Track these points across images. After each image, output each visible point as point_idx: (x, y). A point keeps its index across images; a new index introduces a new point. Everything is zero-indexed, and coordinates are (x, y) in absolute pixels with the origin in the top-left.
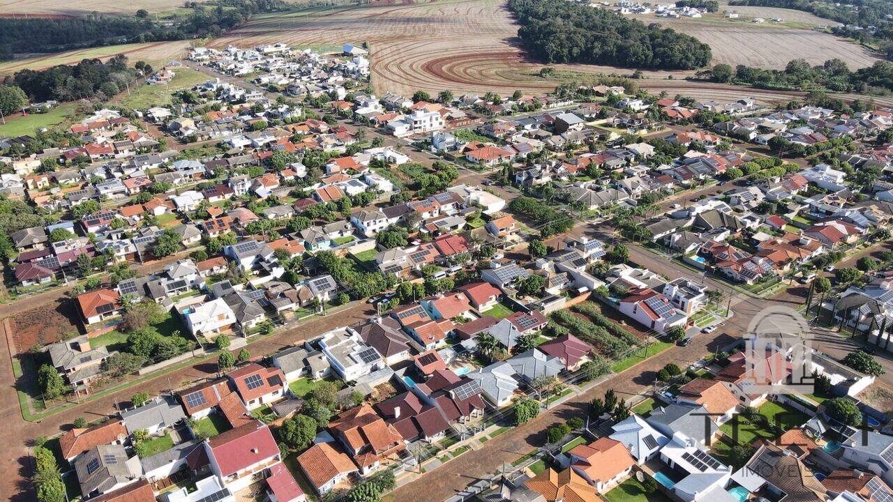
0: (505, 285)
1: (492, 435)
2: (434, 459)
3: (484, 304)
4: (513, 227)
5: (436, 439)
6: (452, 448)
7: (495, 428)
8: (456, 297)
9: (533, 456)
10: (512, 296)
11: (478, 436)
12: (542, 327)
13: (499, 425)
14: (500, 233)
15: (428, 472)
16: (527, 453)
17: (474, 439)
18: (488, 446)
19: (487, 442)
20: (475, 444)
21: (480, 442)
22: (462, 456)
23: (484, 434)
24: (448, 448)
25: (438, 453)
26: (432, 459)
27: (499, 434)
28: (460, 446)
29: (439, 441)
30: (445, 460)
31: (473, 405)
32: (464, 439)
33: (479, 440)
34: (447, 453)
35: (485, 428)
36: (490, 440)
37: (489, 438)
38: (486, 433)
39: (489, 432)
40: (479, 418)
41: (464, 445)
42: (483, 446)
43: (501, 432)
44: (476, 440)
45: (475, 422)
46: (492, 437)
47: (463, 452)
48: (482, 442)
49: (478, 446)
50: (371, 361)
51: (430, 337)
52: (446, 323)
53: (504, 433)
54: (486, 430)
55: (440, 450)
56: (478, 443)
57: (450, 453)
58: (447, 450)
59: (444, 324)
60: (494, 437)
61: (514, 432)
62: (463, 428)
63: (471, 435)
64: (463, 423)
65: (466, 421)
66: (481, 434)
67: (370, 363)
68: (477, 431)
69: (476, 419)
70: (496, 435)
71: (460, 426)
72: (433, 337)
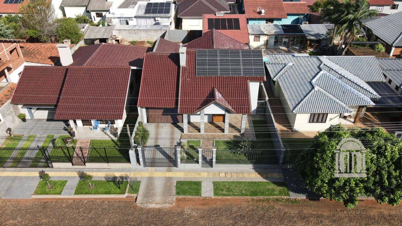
1: (218, 187)
2: (35, 173)
3: (380, 8)
5: (89, 134)
6: (101, 171)
7: (247, 172)
11: (185, 171)
13: (260, 171)
17: (169, 174)
18: (181, 213)
19: (191, 200)
20: (159, 187)
21: (174, 191)
22: (93, 201)
23: (205, 175)
24: (88, 165)
25: (55, 165)
26: (32, 171)
27: (242, 195)
28: (117, 174)
29: (93, 142)
30: (47, 190)
31: (218, 95)
32: (141, 160)
33: (178, 183)
34: (76, 174)
35: (217, 163)
36: (205, 199)
37: (207, 191)
38: (211, 176)
39: (222, 175)
40: (229, 134)
41: (131, 175)
42: (170, 205)
43: (254, 193)
44: (169, 179)
45: (209, 139)
46: (216, 194)
47: (106, 193)
48: (178, 193)
49: (158, 198)
50: (153, 13)
51: (258, 10)
52: (297, 4)
53: (262, 197)
54: (217, 167)
55: (69, 159)
56: (167, 191)
57: (78, 179)
58: (82, 167)
59: (294, 4)
60: (223, 195)
61: (293, 212)
62: (172, 139)
63: (172, 162)
64: (182, 130)
65: (188, 127)
66: (196, 171)
67: (151, 15)
68: (191, 158)
69: (219, 133)
70: (231, 193)
71: (172, 133)
72: (263, 11)
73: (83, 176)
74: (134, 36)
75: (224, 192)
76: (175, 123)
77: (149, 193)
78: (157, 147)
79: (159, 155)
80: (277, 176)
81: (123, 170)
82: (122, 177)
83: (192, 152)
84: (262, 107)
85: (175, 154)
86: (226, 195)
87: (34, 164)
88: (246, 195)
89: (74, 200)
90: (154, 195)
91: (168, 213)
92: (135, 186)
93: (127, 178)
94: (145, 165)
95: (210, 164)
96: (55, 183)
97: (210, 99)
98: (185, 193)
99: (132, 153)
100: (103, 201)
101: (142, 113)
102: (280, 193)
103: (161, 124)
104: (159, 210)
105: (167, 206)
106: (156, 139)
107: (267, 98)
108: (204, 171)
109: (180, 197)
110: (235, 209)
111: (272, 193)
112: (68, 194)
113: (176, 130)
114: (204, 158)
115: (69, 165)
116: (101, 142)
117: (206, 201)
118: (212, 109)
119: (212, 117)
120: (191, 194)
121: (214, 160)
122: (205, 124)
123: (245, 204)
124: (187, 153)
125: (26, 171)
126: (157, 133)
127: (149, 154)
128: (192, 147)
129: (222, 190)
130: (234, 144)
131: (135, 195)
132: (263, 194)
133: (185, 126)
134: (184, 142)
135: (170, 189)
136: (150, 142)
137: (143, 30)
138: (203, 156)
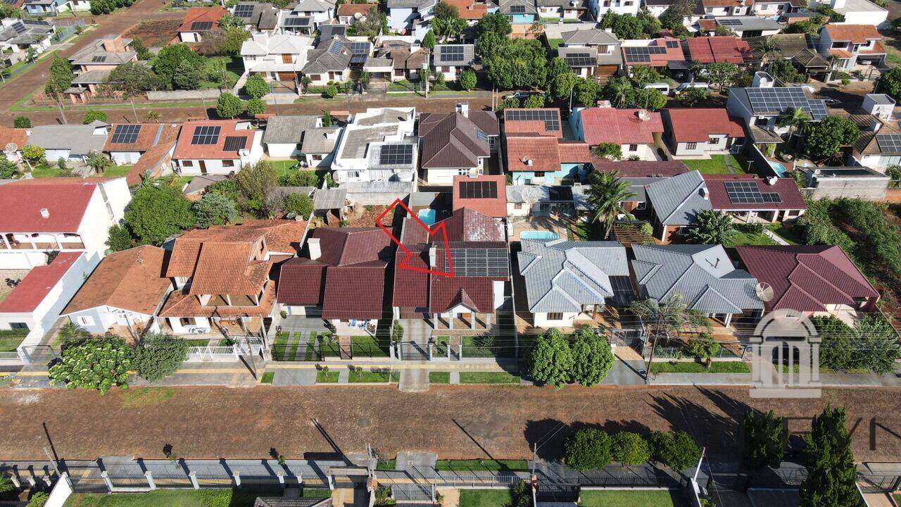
0: (760, 123)
1: (464, 377)
2: (311, 366)
3: (692, 144)
4: (871, 47)
5: (348, 330)
6: (366, 363)
7: (490, 364)
8: (637, 114)
9: (504, 470)
10: (765, 148)
11: (436, 364)
12: (786, 217)
13: (501, 364)
14: (832, 51)
15: (275, 384)
16: (498, 454)
17: (423, 367)
18: (434, 396)
19: (441, 387)
20: (415, 377)
21: (428, 379)
22: (364, 387)
23: (453, 367)
24: (355, 359)
25: (327, 359)
26: (307, 364)
27: (483, 382)
28: (381, 367)
29: (352, 338)
30: (326, 379)
31: (465, 295)
32: (399, 355)
33: (430, 373)
34: (346, 367)
35: (463, 356)
36: (453, 385)
37: (455, 379)
38: (458, 367)
39: (467, 367)
40: (476, 330)
41: (392, 367)
42: (425, 390)
43: (492, 381)
44: (423, 371)
45: (457, 335)
46: (461, 381)
47: (373, 382)
48: (431, 381)
49: (416, 385)
50: (390, 163)
51: (524, 160)
52: (576, 148)
53: (498, 384)
54: (463, 360)
55: (338, 354)
56: (422, 380)
57: (348, 371)
58: (350, 360)
59: (572, 148)
60: (467, 382)
61: (521, 394)
62: (424, 336)
63: (425, 356)
64: (433, 326)
65: (438, 324)
66: (445, 364)
67: (388, 166)
68: (441, 353)
69: (466, 329)
70: (474, 381)
71: (424, 329)
72: (530, 162)
73: (351, 368)
74: (370, 199)
75: (469, 381)
76: (427, 320)
77: (408, 381)
78: (413, 343)
79: (414, 350)
80: (512, 367)
81: (383, 363)
82: (385, 369)
83: (443, 348)
84: (507, 305)
85: (428, 349)
86: (470, 383)
87: (308, 358)
88: (485, 382)
89: (349, 387)
90: (411, 383)
91: (424, 395)
92: (396, 377)
93: (389, 370)
94: (402, 359)
95: (457, 357)
96: (330, 374)
97: (457, 300)
98: (436, 381)
99: (392, 349)
100: (372, 387)
101: (396, 310)
102: (513, 381)
103: (413, 320)
104: (417, 394)
105: (423, 391)
106: (410, 336)
107: (513, 294)
108: (452, 364)
109: (433, 384)
110: (475, 393)
111: (506, 380)
112: (343, 382)
113: (428, 326)
114: (452, 352)
115: (338, 359)
116: (362, 338)
117: (453, 387)
118: (460, 309)
119: (460, 316)
120: (441, 382)
121: (461, 355)
122: (454, 320)
123: (484, 390)
124: (439, 349)
125: (304, 364)
126: (410, 329)
127: (405, 350)
128: (443, 343)
129: (466, 379)
130: (478, 341)
131: (397, 383)
132: (499, 381)
133: (435, 321)
134: (435, 337)
135: (424, 378)
136: (405, 338)
137: (381, 193)
138: (451, 350)
